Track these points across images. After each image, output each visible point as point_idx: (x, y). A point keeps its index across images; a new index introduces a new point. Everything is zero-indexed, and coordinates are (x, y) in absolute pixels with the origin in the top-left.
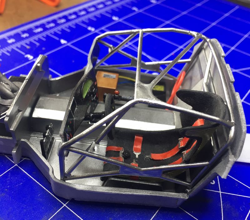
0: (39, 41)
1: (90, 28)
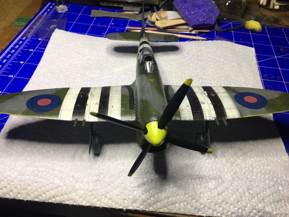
0: (9, 66)
1: (30, 50)
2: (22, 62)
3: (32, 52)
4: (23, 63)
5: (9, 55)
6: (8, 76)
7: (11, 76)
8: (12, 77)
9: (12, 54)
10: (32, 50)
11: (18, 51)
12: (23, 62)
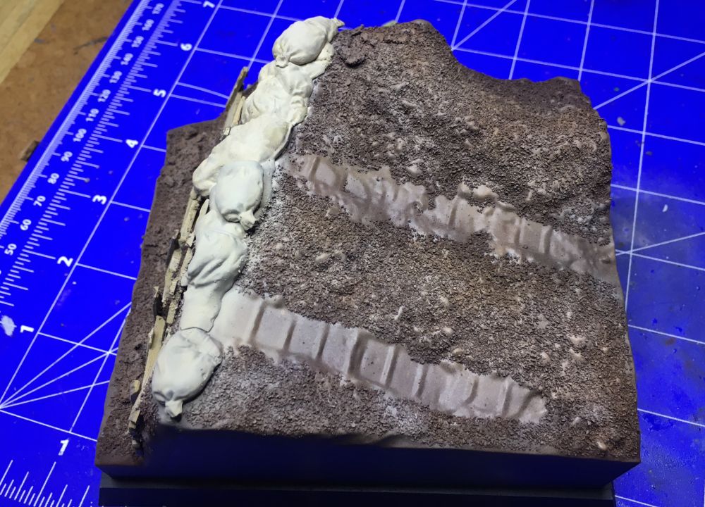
2: (131, 143)
3: (160, 99)
4: (136, 147)
5: (94, 112)
6: (93, 196)
7: (98, 198)
8: (103, 203)
9: (103, 107)
10: (163, 93)
11: (119, 97)
12: (135, 143)
